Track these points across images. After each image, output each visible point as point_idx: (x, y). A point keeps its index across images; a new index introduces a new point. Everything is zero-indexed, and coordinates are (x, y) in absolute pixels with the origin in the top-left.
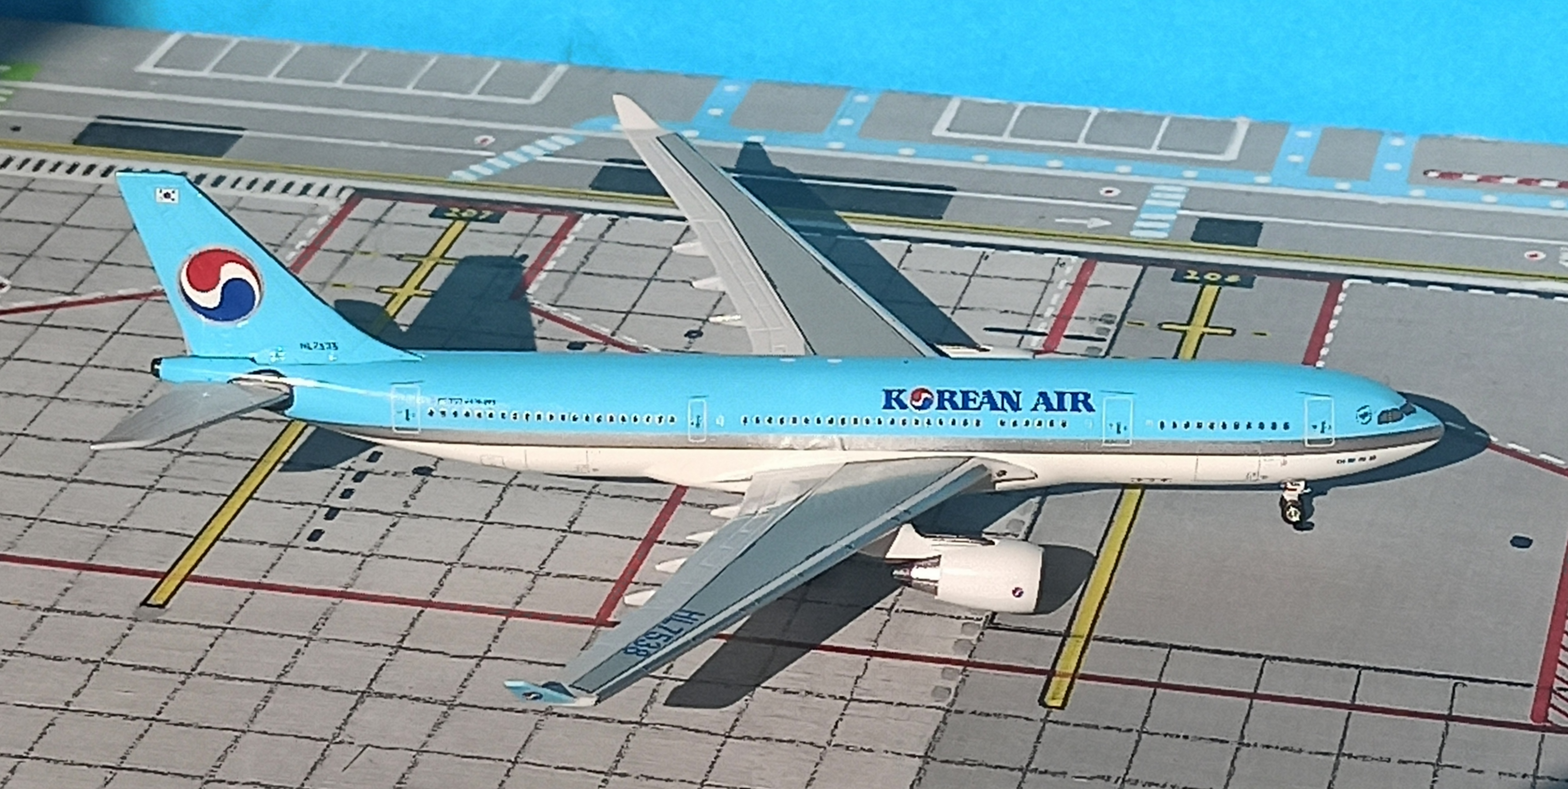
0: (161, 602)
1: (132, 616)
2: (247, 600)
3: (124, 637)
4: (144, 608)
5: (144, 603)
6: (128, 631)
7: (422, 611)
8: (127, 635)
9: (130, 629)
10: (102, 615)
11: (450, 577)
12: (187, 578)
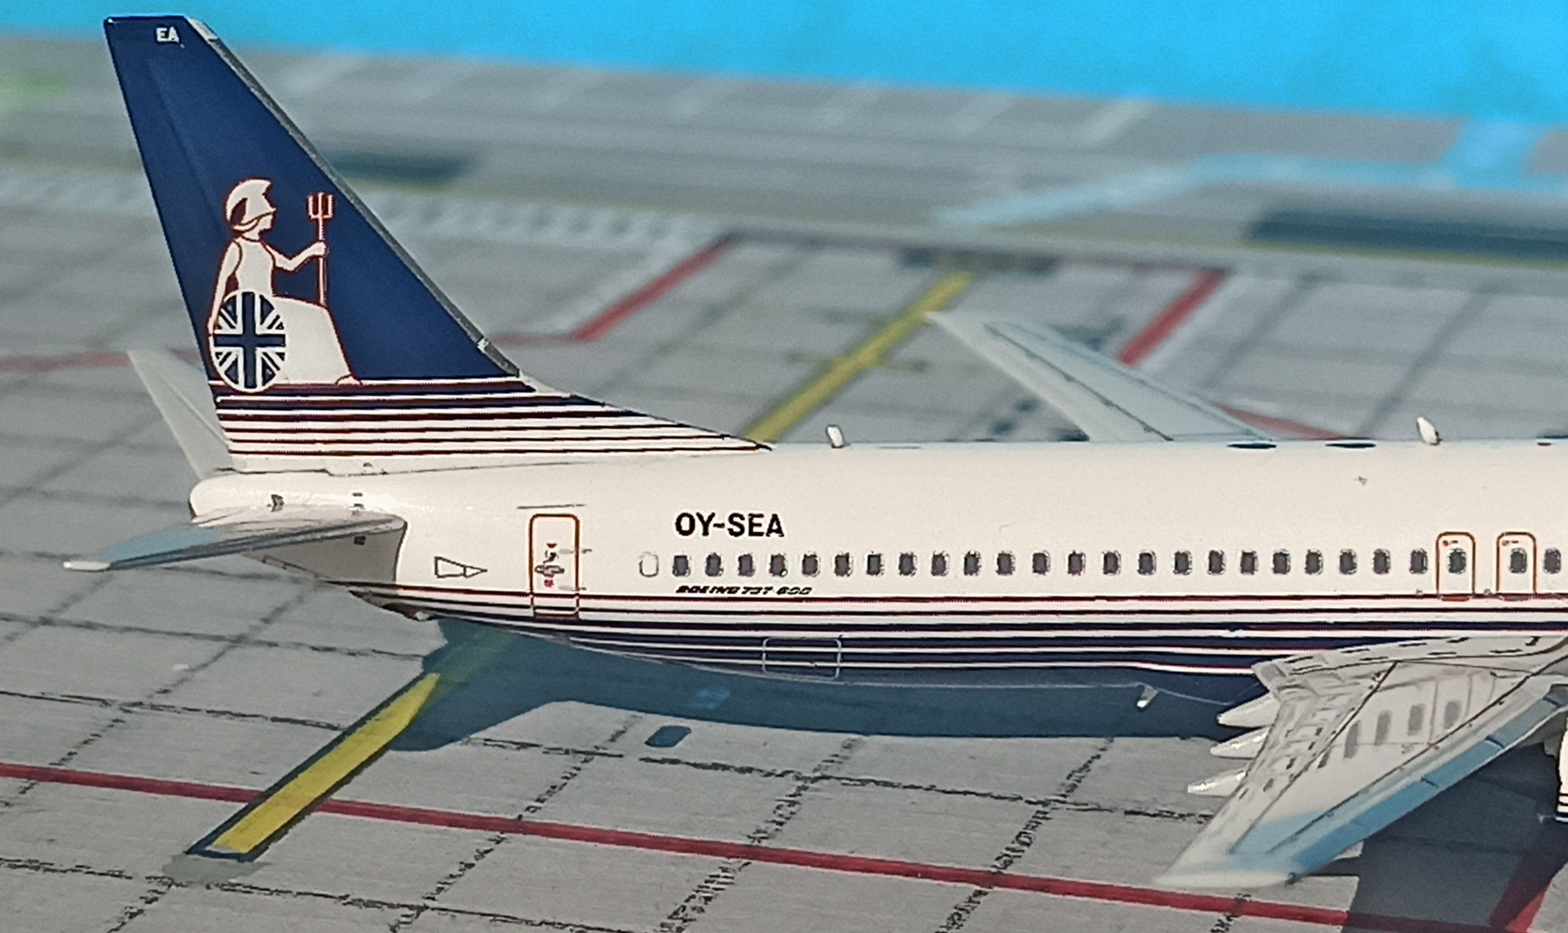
0: (245, 850)
1: (161, 875)
2: (482, 854)
3: (132, 915)
4: (196, 856)
5: (198, 849)
6: (141, 904)
7: (979, 893)
8: (141, 912)
9: (149, 902)
10: (77, 869)
11: (1045, 826)
12: (321, 803)
